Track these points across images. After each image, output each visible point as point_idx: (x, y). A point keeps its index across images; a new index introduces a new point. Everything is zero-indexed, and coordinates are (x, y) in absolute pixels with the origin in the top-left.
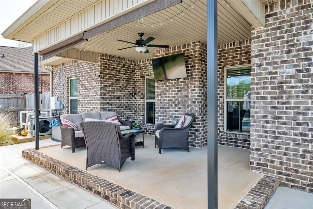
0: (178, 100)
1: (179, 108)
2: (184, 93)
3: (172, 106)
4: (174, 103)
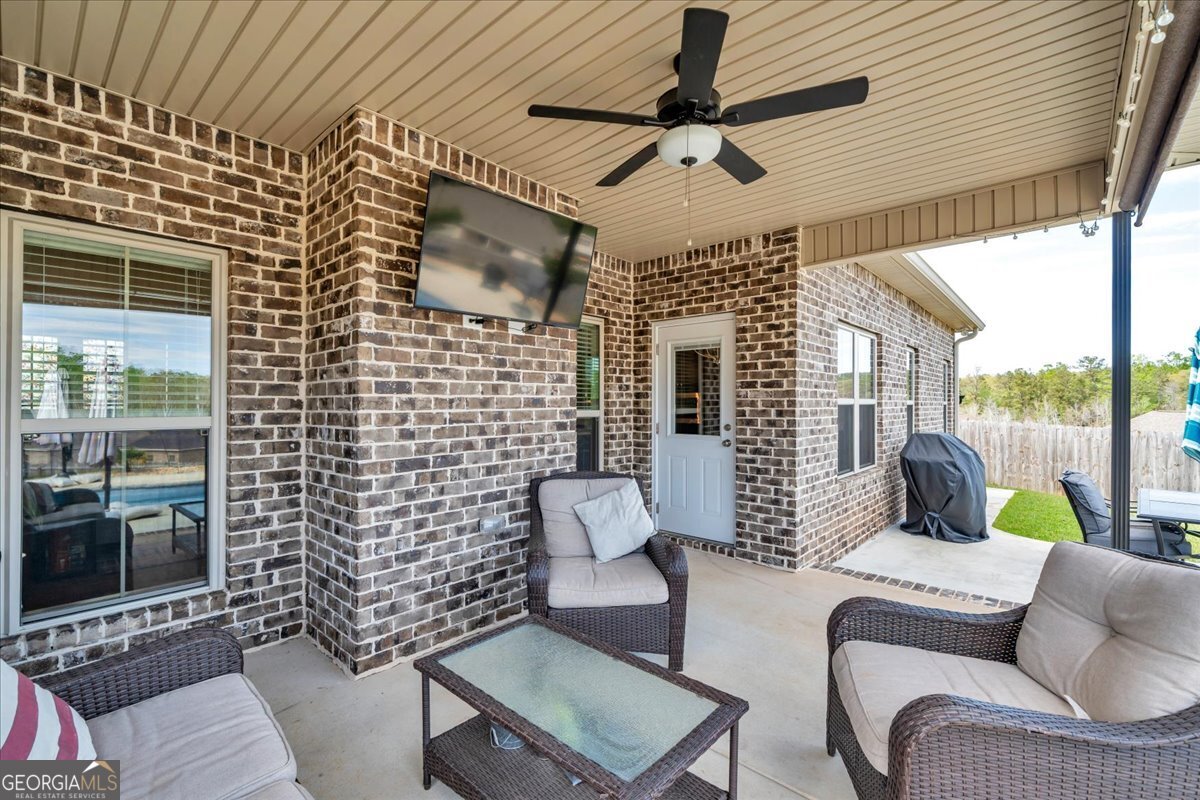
0: (500, 416)
1: (506, 455)
2: (528, 389)
3: (470, 446)
4: (482, 431)
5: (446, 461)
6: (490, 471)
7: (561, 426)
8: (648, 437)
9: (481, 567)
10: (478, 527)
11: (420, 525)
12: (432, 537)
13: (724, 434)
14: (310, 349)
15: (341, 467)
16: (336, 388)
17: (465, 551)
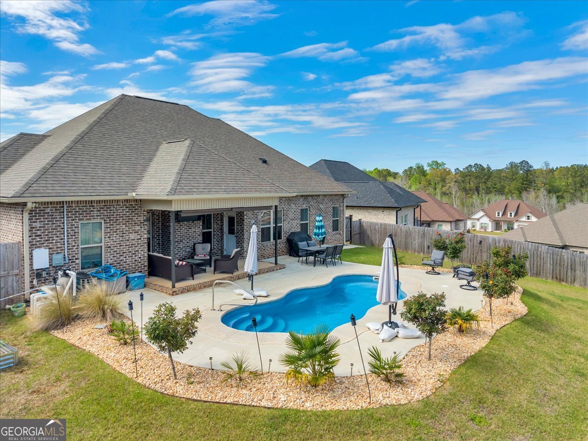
0: (189, 234)
1: (190, 240)
2: (193, 230)
3: (184, 239)
4: (186, 237)
5: (181, 241)
6: (187, 243)
7: (199, 235)
8: (223, 235)
9: (186, 256)
10: (185, 251)
11: (178, 250)
12: (179, 252)
13: (235, 235)
14: (161, 226)
15: (168, 242)
16: (167, 232)
17: (184, 254)
